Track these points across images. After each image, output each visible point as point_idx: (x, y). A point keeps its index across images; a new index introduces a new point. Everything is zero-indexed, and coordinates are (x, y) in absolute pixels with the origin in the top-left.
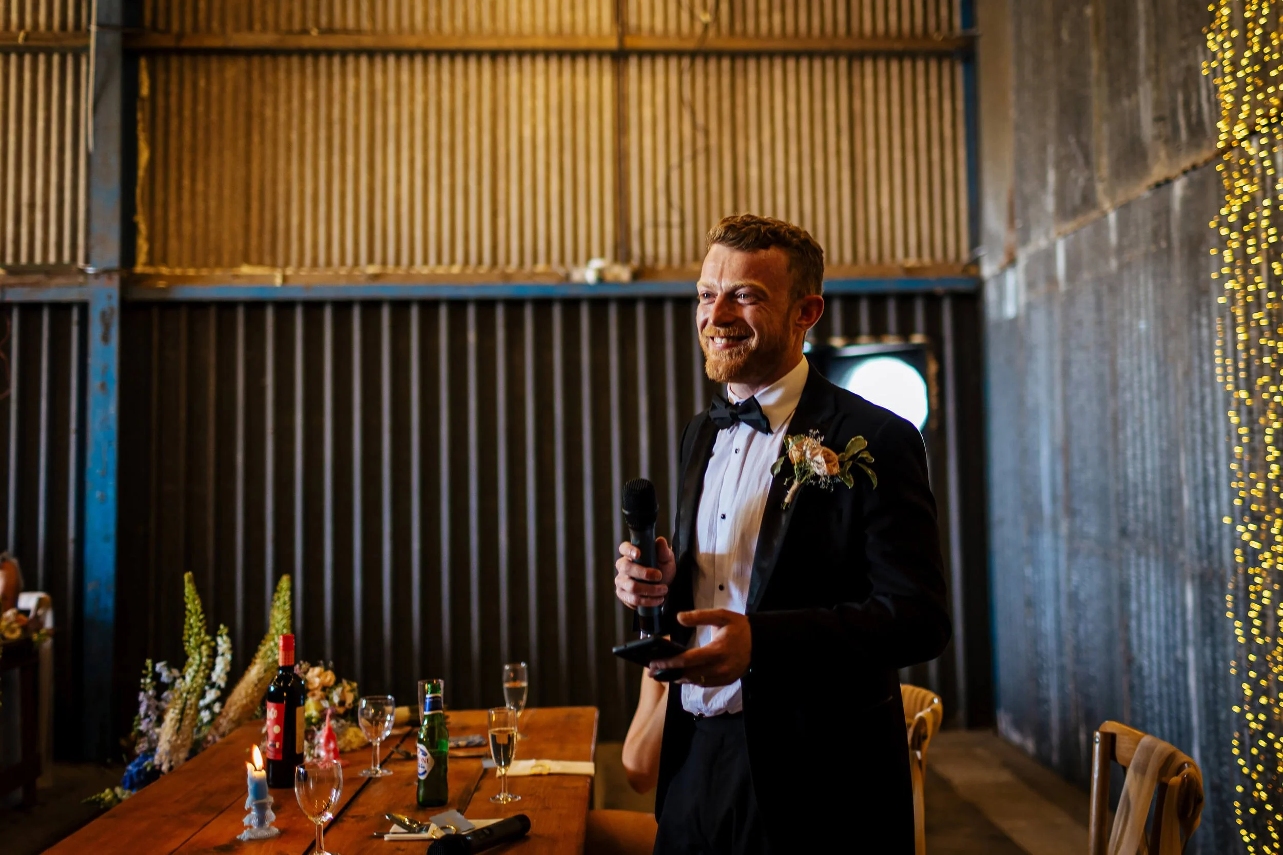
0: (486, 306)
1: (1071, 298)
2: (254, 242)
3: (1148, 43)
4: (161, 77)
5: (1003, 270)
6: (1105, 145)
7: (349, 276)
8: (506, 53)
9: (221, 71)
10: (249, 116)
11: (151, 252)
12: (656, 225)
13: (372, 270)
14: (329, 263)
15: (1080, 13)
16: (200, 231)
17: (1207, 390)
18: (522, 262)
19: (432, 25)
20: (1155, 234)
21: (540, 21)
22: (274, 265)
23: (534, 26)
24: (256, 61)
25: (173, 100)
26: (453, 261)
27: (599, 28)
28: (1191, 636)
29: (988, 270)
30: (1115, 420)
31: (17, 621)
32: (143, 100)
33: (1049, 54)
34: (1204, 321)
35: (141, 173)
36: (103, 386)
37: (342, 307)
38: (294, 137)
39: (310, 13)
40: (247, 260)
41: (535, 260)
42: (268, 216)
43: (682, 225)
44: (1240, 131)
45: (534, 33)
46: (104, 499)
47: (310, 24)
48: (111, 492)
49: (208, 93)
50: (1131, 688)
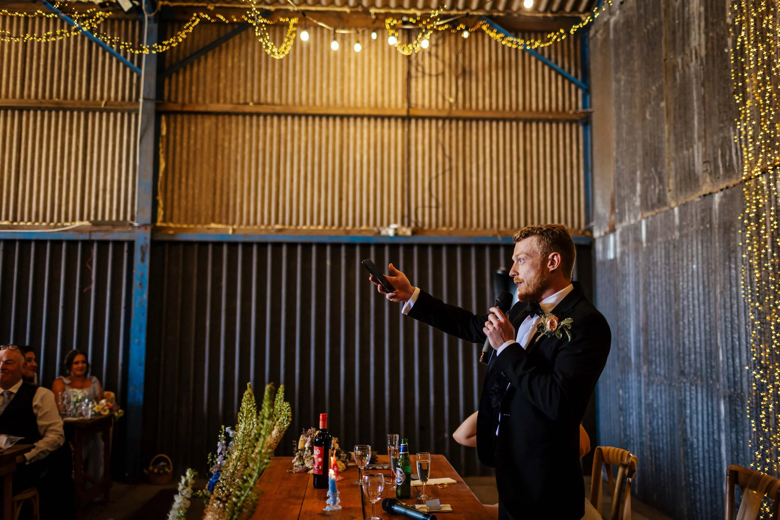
0: (336, 246)
1: (650, 251)
2: (217, 211)
3: (699, 123)
4: (172, 125)
5: (606, 234)
6: (673, 173)
7: (266, 229)
8: (348, 117)
9: (203, 123)
10: (216, 146)
11: (164, 215)
12: (423, 207)
13: (278, 227)
14: (255, 223)
15: (658, 105)
16: (190, 205)
17: (734, 301)
18: (354, 225)
19: (311, 101)
20: (703, 219)
21: (366, 100)
22: (227, 223)
23: (363, 103)
24: (220, 118)
25: (178, 138)
26: (319, 224)
27: (396, 104)
28: (723, 427)
29: (597, 234)
30: (677, 314)
31: (107, 405)
32: (162, 137)
33: (638, 124)
34: (733, 266)
35: (161, 174)
36: (141, 284)
37: (262, 246)
38: (239, 157)
39: (249, 94)
40: (213, 221)
41: (361, 224)
42: (225, 198)
43: (437, 207)
44: (757, 171)
45: (363, 107)
46: (139, 343)
47: (248, 100)
48: (143, 340)
49: (196, 135)
50: (686, 453)
